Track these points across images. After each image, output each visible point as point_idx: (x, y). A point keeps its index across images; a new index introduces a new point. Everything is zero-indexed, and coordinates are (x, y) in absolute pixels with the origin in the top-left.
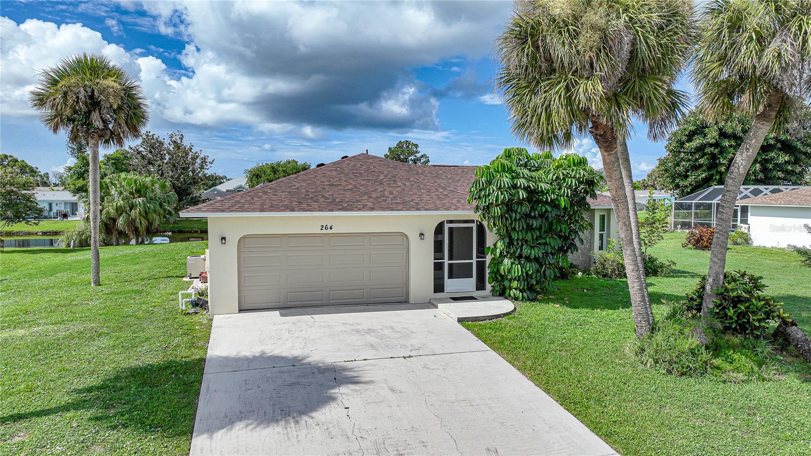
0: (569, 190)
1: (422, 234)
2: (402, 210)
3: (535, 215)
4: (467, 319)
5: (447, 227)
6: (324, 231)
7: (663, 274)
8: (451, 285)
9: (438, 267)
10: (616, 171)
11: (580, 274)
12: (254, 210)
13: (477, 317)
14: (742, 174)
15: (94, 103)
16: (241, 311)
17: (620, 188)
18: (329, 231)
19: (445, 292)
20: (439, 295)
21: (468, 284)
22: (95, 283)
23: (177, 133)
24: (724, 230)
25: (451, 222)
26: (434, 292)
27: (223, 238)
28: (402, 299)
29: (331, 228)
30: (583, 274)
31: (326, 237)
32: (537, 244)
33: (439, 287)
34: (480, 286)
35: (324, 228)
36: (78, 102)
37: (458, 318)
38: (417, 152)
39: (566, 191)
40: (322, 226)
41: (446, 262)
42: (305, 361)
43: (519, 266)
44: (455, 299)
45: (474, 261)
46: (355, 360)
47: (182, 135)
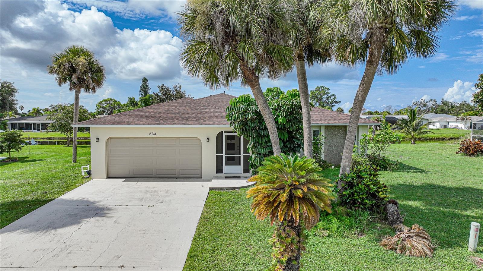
0: (285, 113)
1: (208, 139)
3: (262, 128)
4: (215, 189)
5: (224, 134)
6: (151, 136)
8: (227, 169)
9: (219, 158)
13: (221, 188)
15: (73, 70)
16: (108, 177)
18: (154, 136)
19: (223, 173)
20: (219, 175)
21: (238, 169)
23: (178, 85)
24: (350, 138)
25: (225, 132)
26: (216, 173)
27: (98, 139)
28: (199, 176)
29: (155, 134)
31: (153, 139)
32: (267, 146)
33: (219, 170)
34: (246, 171)
35: (151, 134)
37: (210, 188)
38: (328, 93)
40: (150, 133)
41: (224, 155)
42: (96, 204)
43: (259, 159)
44: (226, 178)
45: (242, 155)
46: (121, 206)
47: (180, 86)
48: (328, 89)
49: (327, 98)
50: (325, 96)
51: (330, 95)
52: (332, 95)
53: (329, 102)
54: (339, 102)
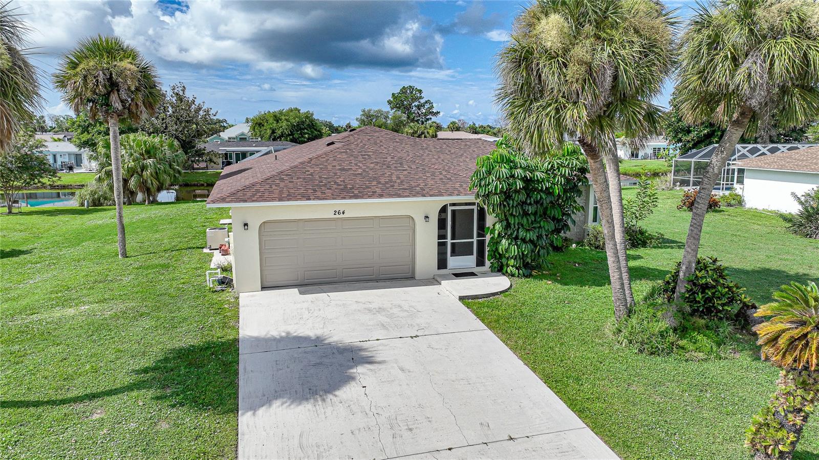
0: (562, 179)
1: (427, 217)
2: (408, 196)
3: (530, 202)
4: (467, 297)
5: (450, 209)
6: (337, 216)
7: (651, 246)
8: (454, 262)
9: (442, 245)
10: (601, 176)
11: (574, 245)
12: (273, 200)
13: (476, 295)
14: (716, 174)
15: (113, 85)
16: (264, 288)
17: (605, 191)
18: (341, 216)
19: (448, 268)
20: (443, 271)
21: (468, 262)
22: (122, 255)
23: (179, 85)
24: (698, 224)
25: (454, 205)
26: (438, 269)
27: (246, 225)
28: (409, 275)
29: (343, 213)
30: (577, 246)
31: (339, 221)
32: (532, 228)
33: (442, 264)
34: (480, 262)
35: (337, 213)
36: (97, 86)
37: (459, 297)
38: (421, 98)
39: (560, 180)
40: (335, 211)
41: (449, 241)
42: (326, 342)
43: (515, 246)
44: (457, 275)
45: (475, 240)
46: (369, 340)
47: (184, 87)
48: (420, 91)
49: (419, 107)
50: (416, 103)
51: (422, 101)
52: (426, 102)
53: (422, 113)
54: (438, 113)
